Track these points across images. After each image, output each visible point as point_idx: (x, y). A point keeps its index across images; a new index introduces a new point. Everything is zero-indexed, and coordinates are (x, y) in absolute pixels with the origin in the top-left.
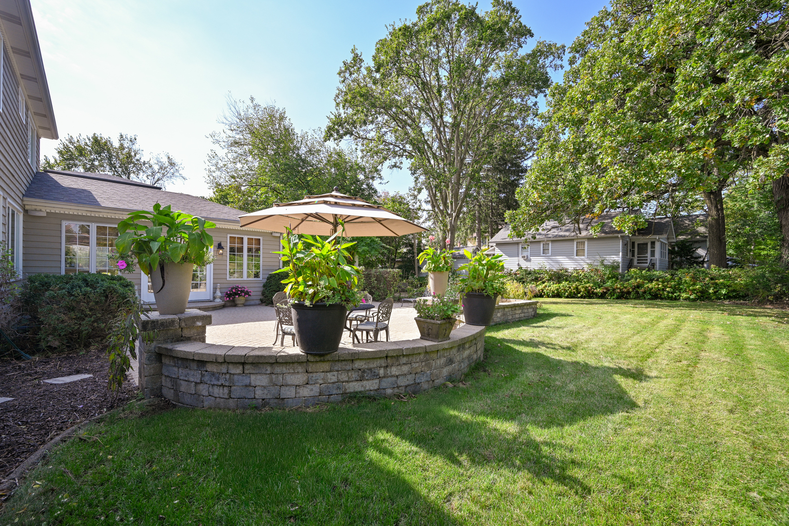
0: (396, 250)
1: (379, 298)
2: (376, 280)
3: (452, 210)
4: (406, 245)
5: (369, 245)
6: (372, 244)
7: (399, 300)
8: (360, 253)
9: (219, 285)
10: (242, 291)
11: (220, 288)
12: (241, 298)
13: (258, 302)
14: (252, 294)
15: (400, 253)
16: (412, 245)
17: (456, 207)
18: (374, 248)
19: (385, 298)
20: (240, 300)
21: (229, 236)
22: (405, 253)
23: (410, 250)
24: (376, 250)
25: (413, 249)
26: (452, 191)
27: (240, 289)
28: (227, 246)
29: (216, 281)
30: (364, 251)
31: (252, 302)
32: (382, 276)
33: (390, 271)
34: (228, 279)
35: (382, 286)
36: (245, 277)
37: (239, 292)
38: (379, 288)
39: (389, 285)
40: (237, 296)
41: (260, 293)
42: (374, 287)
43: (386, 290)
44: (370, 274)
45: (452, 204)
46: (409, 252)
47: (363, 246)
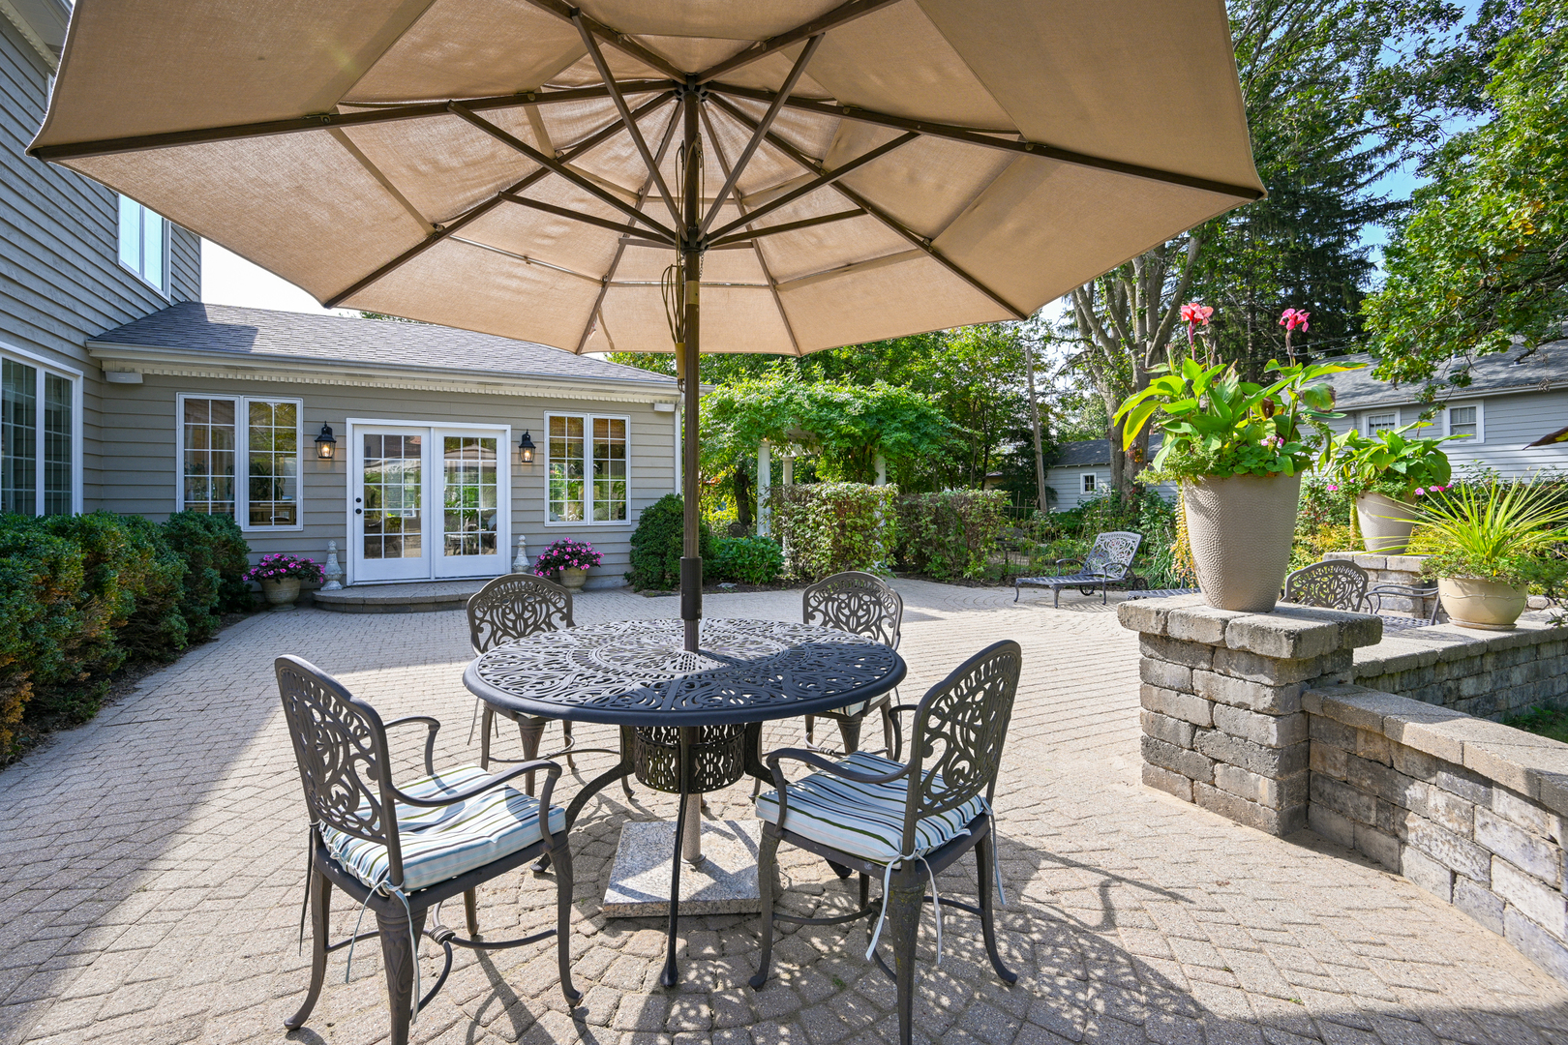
0: (988, 449)
1: (944, 573)
2: (933, 522)
3: (1143, 334)
4: (1013, 436)
5: (912, 427)
6: (921, 425)
7: (1003, 578)
8: (889, 451)
9: (523, 537)
10: (573, 555)
11: (526, 547)
12: (573, 571)
13: (621, 581)
14: (602, 561)
15: (999, 455)
16: (1027, 436)
17: (1155, 326)
18: (926, 434)
19: (962, 573)
20: (574, 576)
21: (548, 415)
22: (1010, 456)
23: (1022, 447)
24: (933, 441)
25: (1030, 443)
26: (1143, 284)
27: (569, 550)
28: (544, 439)
29: (520, 529)
30: (897, 443)
31: (608, 582)
32: (952, 510)
33: (975, 497)
34: (548, 523)
35: (952, 538)
36: (589, 519)
37: (567, 557)
38: (942, 545)
39: (970, 533)
40: (561, 568)
41: (626, 559)
42: (929, 542)
43: (963, 550)
44: (916, 506)
45: (1142, 318)
46: (1022, 452)
47: (897, 429)
